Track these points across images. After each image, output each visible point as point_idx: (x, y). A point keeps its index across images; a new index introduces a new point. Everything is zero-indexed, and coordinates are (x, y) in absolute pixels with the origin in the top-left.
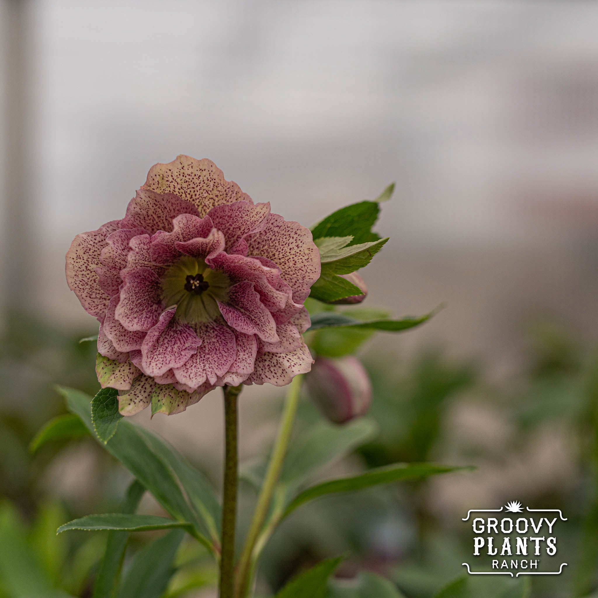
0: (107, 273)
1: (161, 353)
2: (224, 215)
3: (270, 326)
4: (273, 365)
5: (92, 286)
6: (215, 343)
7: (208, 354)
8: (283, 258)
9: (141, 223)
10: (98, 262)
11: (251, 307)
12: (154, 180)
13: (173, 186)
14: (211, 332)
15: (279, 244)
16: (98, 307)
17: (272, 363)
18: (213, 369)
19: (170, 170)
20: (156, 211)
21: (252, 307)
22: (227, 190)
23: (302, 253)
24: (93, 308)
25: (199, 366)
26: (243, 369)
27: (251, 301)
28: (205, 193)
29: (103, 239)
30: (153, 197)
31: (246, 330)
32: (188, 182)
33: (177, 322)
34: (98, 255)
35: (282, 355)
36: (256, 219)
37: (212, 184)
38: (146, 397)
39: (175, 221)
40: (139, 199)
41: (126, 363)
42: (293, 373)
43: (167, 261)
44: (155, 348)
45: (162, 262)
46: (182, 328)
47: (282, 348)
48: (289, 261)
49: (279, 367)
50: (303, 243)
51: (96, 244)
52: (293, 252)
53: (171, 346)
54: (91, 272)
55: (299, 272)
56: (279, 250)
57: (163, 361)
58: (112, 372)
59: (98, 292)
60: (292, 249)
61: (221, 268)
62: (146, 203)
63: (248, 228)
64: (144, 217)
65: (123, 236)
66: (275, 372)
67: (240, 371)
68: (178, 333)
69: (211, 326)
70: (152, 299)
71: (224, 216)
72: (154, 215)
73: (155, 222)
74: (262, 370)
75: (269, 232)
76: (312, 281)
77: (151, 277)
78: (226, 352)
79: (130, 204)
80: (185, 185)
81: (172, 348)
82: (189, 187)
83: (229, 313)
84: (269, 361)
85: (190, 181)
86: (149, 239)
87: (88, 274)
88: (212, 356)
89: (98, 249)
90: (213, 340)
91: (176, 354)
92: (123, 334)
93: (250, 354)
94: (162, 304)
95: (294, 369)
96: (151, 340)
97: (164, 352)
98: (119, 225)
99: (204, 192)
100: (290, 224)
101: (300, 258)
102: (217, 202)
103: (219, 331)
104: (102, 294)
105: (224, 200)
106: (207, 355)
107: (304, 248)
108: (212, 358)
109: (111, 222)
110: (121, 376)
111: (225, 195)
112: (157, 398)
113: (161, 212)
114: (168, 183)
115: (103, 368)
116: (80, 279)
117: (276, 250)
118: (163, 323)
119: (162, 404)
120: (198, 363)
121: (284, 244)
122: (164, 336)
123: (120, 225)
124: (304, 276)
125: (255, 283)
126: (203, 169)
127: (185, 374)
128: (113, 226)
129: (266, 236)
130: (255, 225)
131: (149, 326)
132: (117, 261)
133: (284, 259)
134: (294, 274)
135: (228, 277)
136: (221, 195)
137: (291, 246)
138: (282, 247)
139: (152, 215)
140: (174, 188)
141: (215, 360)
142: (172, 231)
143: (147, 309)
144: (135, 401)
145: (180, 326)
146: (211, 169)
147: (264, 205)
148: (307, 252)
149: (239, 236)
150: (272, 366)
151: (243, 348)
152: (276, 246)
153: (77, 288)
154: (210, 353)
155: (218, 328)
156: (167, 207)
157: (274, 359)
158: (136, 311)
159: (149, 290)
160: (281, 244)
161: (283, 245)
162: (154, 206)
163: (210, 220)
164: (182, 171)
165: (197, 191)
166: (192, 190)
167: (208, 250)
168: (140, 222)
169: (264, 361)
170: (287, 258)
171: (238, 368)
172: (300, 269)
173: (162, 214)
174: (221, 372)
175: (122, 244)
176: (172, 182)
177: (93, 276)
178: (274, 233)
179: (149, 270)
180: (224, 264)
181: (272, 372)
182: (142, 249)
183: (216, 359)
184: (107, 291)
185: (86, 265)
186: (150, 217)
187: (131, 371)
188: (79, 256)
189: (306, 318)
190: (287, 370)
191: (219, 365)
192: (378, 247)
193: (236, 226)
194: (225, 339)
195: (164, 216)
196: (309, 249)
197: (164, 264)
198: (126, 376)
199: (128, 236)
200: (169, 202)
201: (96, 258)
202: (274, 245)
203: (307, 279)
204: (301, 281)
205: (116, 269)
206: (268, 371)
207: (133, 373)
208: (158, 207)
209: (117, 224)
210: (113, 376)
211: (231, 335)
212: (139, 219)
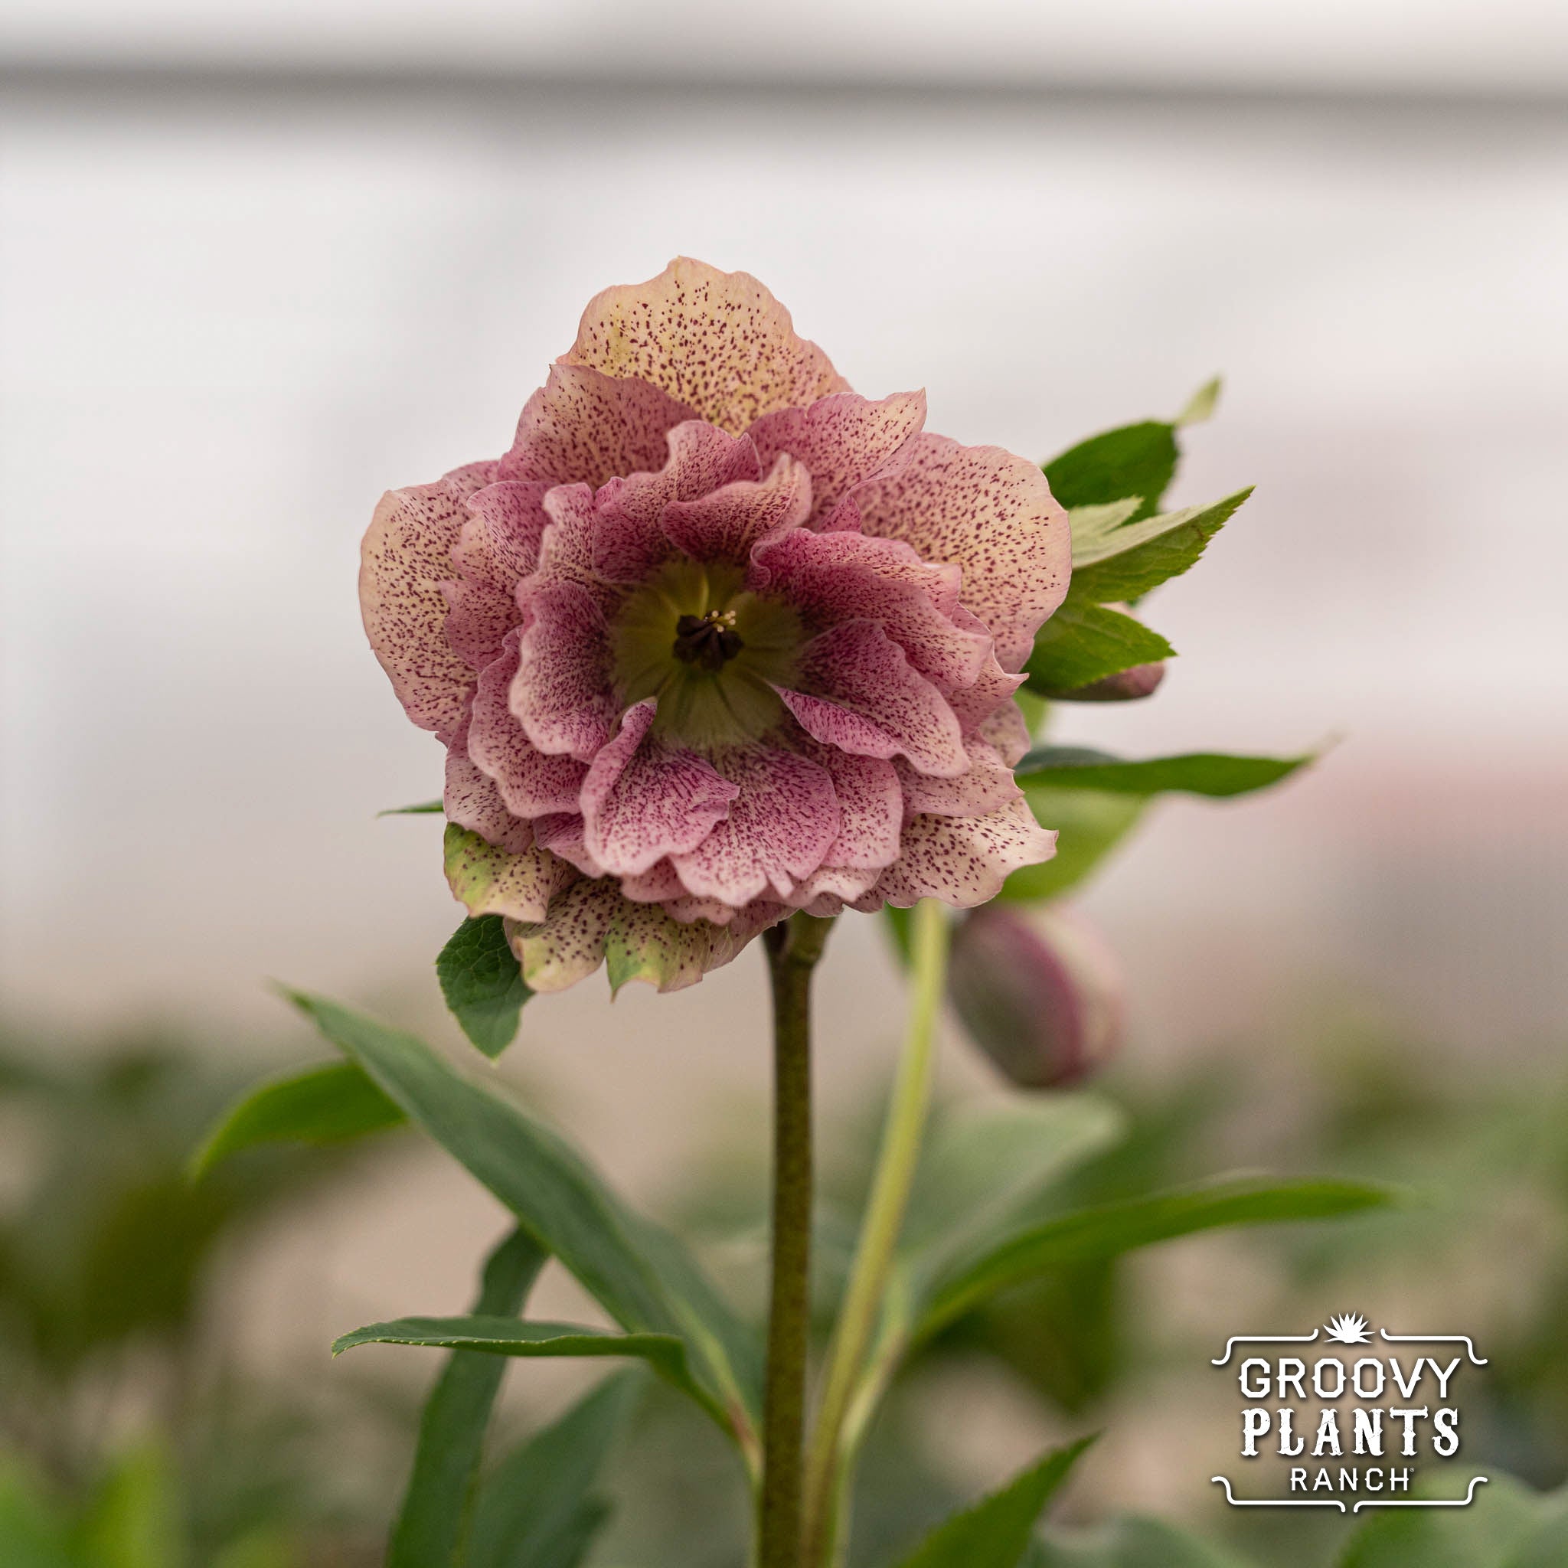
0: (471, 600)
1: (629, 819)
2: (788, 438)
3: (939, 731)
4: (941, 850)
5: (422, 642)
6: (772, 797)
7: (758, 824)
8: (956, 553)
9: (555, 469)
10: (440, 574)
11: (875, 688)
12: (595, 337)
13: (647, 359)
14: (758, 767)
15: (944, 516)
16: (438, 704)
17: (938, 844)
18: (778, 860)
19: (645, 306)
20: (598, 432)
21: (880, 687)
22: (797, 368)
23: (1015, 534)
24: (425, 707)
25: (737, 852)
26: (866, 855)
27: (875, 671)
28: (733, 379)
29: (451, 512)
30: (591, 388)
31: (869, 748)
32: (689, 344)
33: (657, 744)
34: (439, 554)
35: (964, 822)
36: (880, 444)
37: (754, 350)
38: (589, 946)
39: (673, 436)
40: (556, 392)
41: (525, 854)
42: (1004, 864)
43: (628, 571)
44: (610, 807)
45: (615, 573)
46: (676, 759)
47: (963, 803)
48: (974, 561)
49: (960, 854)
50: (1020, 504)
51: (433, 522)
52: (986, 534)
53: (654, 802)
54: (422, 601)
55: (1001, 593)
56: (944, 533)
57: (639, 837)
58: (492, 877)
59: (438, 659)
60: (984, 526)
61: (780, 589)
62: (572, 405)
63: (857, 471)
64: (564, 450)
65: (507, 499)
66: (946, 868)
67: (856, 861)
68: (669, 771)
69: (754, 755)
70: (590, 680)
71: (787, 442)
72: (592, 445)
73: (592, 466)
74: (910, 865)
75: (913, 486)
76: (1040, 614)
77: (589, 616)
78: (808, 817)
79: (526, 411)
80: (680, 354)
81: (658, 807)
82: (690, 361)
83: (814, 708)
84: (928, 840)
85: (696, 343)
86: (591, 498)
87: (414, 606)
88: (770, 827)
89: (439, 538)
90: (767, 789)
91: (672, 822)
92: (519, 770)
93: (881, 816)
94: (614, 697)
95: (1004, 854)
96: (605, 781)
97: (638, 816)
98: (490, 474)
99: (729, 377)
100: (978, 454)
101: (1007, 548)
102: (764, 407)
103: (778, 765)
104: (448, 668)
105: (784, 399)
106: (755, 825)
107: (1022, 521)
108: (771, 834)
109: (469, 467)
110: (519, 887)
111: (787, 385)
112: (622, 946)
113: (609, 433)
114: (635, 347)
115: (465, 866)
116: (394, 618)
117: (933, 535)
118: (632, 735)
119: (640, 960)
120: (735, 844)
121: (959, 514)
122: (629, 779)
123: (493, 476)
124: (1016, 601)
125: (886, 620)
126: (735, 304)
127: (705, 873)
128: (474, 479)
129: (902, 498)
130: (878, 463)
131: (591, 745)
132: (497, 567)
133: (958, 556)
134: (986, 599)
135: (799, 615)
136: (777, 385)
137: (980, 518)
138: (953, 524)
139: (585, 444)
140: (650, 363)
141: (779, 837)
142: (661, 467)
143: (579, 705)
144: (562, 954)
145: (669, 754)
146: (757, 304)
147: (910, 397)
148: (1029, 527)
149: (829, 500)
150: (937, 854)
151: (855, 803)
152: (932, 524)
153: (387, 643)
154: (764, 822)
155: (774, 759)
156: (626, 420)
157: (943, 835)
158: (555, 705)
159: (583, 652)
160: (949, 515)
161: (955, 518)
162: (594, 413)
163: (753, 451)
164: (678, 308)
165: (712, 374)
166: (699, 369)
167: (746, 535)
168: (551, 463)
169: (911, 842)
170: (967, 554)
171: (849, 854)
172: (1008, 583)
173: (612, 439)
174: (804, 868)
175: (506, 523)
176: (646, 344)
177: (427, 613)
178: (927, 487)
179: (584, 594)
180: (791, 575)
181: (938, 869)
182: (573, 528)
183: (782, 836)
184: (466, 654)
185: (408, 578)
186: (580, 450)
187: (543, 875)
188: (392, 551)
189: (1016, 728)
190: (984, 860)
191: (794, 849)
192: (1222, 513)
193: (821, 471)
194: (801, 784)
195: (618, 447)
196: (1037, 518)
197: (619, 579)
198: (531, 887)
199: (518, 502)
200: (634, 405)
201: (433, 564)
202: (927, 520)
203: (1025, 611)
204: (1007, 619)
205: (493, 589)
206: (928, 869)
207: (548, 882)
208: (605, 420)
209: (486, 474)
210: (496, 888)
211: (817, 772)
212: (549, 455)
